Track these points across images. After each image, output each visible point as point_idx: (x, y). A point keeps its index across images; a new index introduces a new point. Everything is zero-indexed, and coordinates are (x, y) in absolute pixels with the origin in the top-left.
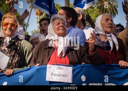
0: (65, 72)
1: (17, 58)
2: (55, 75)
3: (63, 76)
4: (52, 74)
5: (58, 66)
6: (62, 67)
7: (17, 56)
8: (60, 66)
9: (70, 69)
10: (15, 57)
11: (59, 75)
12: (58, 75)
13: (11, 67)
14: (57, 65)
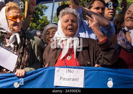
0: (76, 76)
1: (27, 56)
2: (64, 79)
3: (73, 80)
4: (61, 78)
5: (68, 69)
6: (72, 69)
7: (27, 53)
8: (70, 69)
9: (82, 72)
10: (25, 54)
11: (69, 79)
12: (67, 79)
13: (21, 66)
14: (67, 67)
